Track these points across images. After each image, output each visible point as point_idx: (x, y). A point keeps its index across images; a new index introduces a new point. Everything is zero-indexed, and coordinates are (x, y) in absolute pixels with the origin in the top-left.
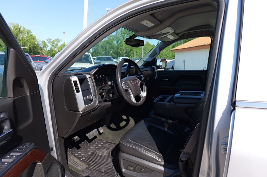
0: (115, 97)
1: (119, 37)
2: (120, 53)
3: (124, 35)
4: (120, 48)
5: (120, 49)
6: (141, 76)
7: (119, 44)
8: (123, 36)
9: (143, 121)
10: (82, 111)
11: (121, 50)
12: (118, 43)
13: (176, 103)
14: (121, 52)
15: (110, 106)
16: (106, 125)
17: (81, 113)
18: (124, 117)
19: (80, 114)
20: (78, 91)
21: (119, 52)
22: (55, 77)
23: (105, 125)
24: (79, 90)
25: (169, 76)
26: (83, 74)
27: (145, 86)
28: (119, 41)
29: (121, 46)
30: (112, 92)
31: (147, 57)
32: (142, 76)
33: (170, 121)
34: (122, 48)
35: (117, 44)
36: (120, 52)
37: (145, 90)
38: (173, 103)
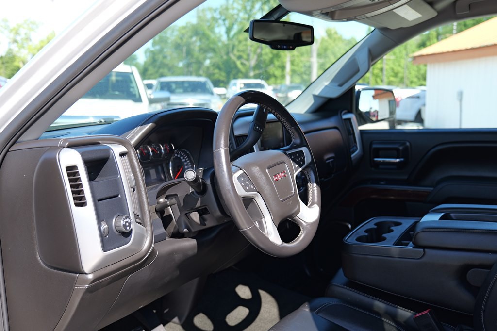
0: (209, 224)
1: (235, 12)
2: (236, 67)
3: (253, 7)
4: (238, 51)
5: (238, 54)
6: (302, 152)
7: (234, 36)
8: (248, 8)
9: (307, 310)
10: (93, 272)
11: (240, 57)
12: (232, 33)
13: (424, 247)
14: (242, 64)
16: (180, 319)
17: (91, 276)
18: (244, 292)
19: (85, 281)
20: (80, 202)
21: (235, 63)
22: (8, 151)
23: (176, 320)
24: (84, 198)
25: (401, 148)
26: (99, 143)
27: (315, 185)
28: (233, 25)
29: (240, 42)
30: (198, 204)
31: (327, 84)
32: (304, 149)
33: (405, 313)
34: (243, 51)
35: (228, 36)
36: (238, 63)
37: (316, 200)
38: (417, 246)
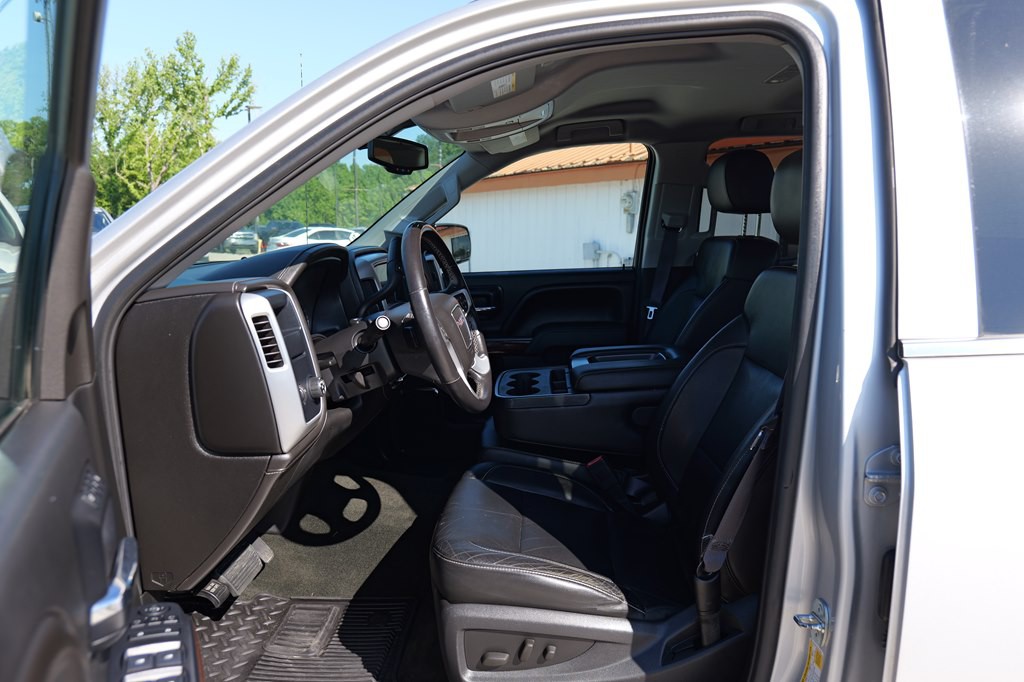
0: (373, 386)
1: (120, 107)
2: (128, 191)
3: (149, 104)
4: (128, 168)
5: (128, 173)
6: (462, 294)
7: (119, 146)
8: (143, 104)
9: (473, 478)
10: (290, 451)
11: (132, 178)
12: (116, 141)
13: (590, 392)
14: (136, 186)
15: (346, 426)
16: (279, 527)
17: (287, 457)
18: (346, 482)
19: (280, 463)
20: (275, 361)
21: (125, 185)
22: (134, 303)
23: (274, 529)
24: (279, 356)
25: (491, 294)
26: (266, 288)
27: (478, 332)
28: (119, 128)
29: (130, 154)
30: (366, 362)
31: (403, 218)
32: (463, 291)
33: (571, 466)
34: (139, 169)
35: (109, 145)
36: (131, 186)
37: (482, 349)
38: (577, 390)
